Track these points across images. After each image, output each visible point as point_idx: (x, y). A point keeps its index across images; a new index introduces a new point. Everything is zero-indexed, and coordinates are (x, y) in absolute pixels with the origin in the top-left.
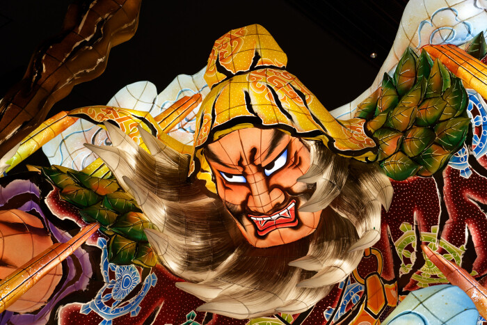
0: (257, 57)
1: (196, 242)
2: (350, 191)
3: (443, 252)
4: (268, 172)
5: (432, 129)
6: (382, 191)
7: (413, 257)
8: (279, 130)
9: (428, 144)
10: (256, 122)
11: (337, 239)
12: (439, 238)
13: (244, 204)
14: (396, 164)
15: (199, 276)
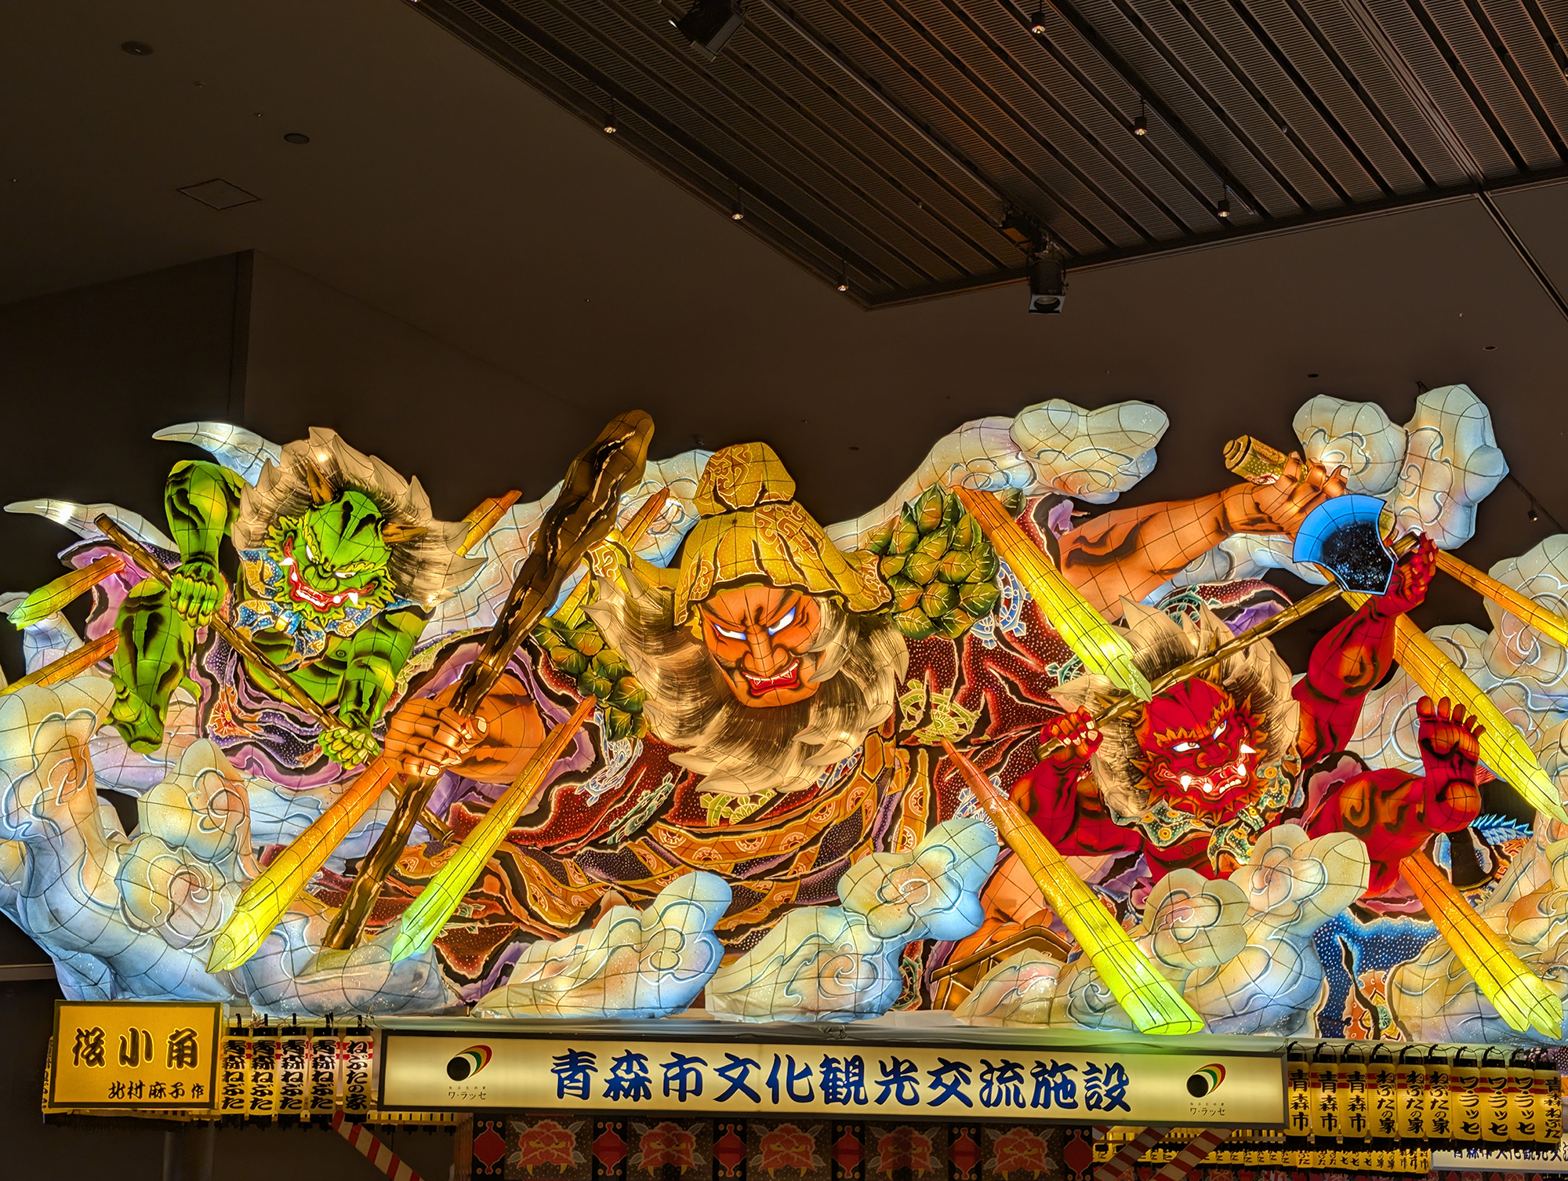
0: (764, 490)
1: (687, 706)
2: (859, 650)
3: (953, 715)
4: (772, 631)
5: (956, 587)
6: (896, 657)
7: (919, 716)
8: (788, 590)
9: (951, 608)
10: (766, 581)
11: (842, 705)
12: (951, 701)
13: (740, 661)
14: (912, 620)
15: (689, 742)
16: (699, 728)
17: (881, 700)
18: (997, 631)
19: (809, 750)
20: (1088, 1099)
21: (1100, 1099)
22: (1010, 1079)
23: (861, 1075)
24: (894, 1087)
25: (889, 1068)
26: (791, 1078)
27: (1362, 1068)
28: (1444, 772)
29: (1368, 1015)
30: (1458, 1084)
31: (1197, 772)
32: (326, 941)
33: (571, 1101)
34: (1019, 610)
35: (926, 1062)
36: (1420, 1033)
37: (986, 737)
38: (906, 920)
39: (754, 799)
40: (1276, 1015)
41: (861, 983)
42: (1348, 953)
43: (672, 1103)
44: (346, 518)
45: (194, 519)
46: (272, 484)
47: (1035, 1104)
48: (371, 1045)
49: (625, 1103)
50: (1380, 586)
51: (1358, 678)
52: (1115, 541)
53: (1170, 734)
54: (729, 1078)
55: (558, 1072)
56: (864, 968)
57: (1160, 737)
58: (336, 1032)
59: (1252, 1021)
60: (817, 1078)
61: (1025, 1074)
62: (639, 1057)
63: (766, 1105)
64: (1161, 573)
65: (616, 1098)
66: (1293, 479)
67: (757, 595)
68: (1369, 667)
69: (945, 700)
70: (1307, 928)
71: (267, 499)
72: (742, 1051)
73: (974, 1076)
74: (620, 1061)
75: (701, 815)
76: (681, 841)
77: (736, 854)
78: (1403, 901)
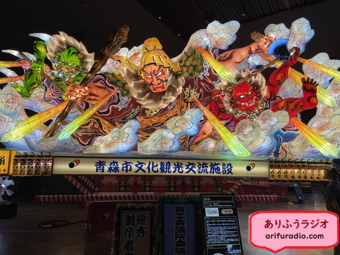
0: (155, 47)
1: (140, 91)
2: (175, 80)
3: (195, 95)
4: (157, 76)
5: (195, 67)
6: (183, 81)
8: (160, 66)
9: (194, 71)
10: (155, 64)
11: (172, 92)
13: (151, 82)
14: (186, 74)
15: (141, 99)
16: (143, 96)
17: (180, 90)
18: (203, 75)
19: (165, 100)
20: (223, 171)
21: (226, 171)
22: (205, 167)
23: (170, 166)
24: (177, 169)
25: (176, 164)
26: (153, 167)
27: (287, 164)
28: (309, 95)
29: (284, 152)
30: (309, 168)
31: (245, 102)
32: (46, 136)
33: (99, 173)
34: (208, 70)
35: (185, 163)
36: (295, 156)
37: (201, 99)
38: (181, 131)
39: (156, 111)
40: (266, 152)
41: (171, 145)
42: (280, 139)
43: (124, 173)
44: (69, 52)
45: (38, 52)
46: (53, 45)
47: (210, 172)
48: (50, 160)
49: (113, 173)
50: (287, 59)
51: (280, 81)
52: (228, 56)
53: (240, 94)
54: (138, 167)
55: (96, 166)
56: (172, 142)
57: (237, 94)
58: (42, 156)
59: (260, 153)
60: (159, 167)
61: (208, 166)
62: (116, 162)
63: (147, 173)
64: (237, 63)
65: (110, 172)
66: (266, 39)
67: (154, 67)
68: (283, 78)
69: (193, 92)
70: (273, 132)
71: (53, 48)
72: (141, 161)
73: (196, 166)
74: (112, 163)
75: (146, 114)
76: (142, 119)
77: (152, 122)
78: (291, 127)
